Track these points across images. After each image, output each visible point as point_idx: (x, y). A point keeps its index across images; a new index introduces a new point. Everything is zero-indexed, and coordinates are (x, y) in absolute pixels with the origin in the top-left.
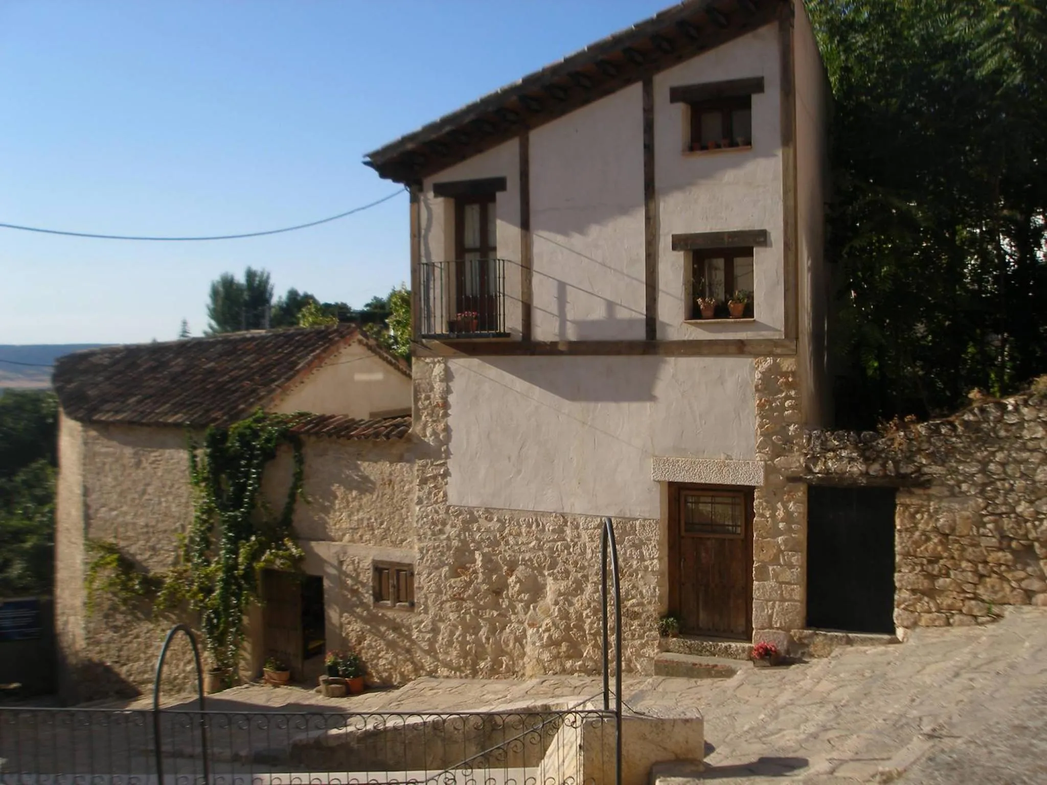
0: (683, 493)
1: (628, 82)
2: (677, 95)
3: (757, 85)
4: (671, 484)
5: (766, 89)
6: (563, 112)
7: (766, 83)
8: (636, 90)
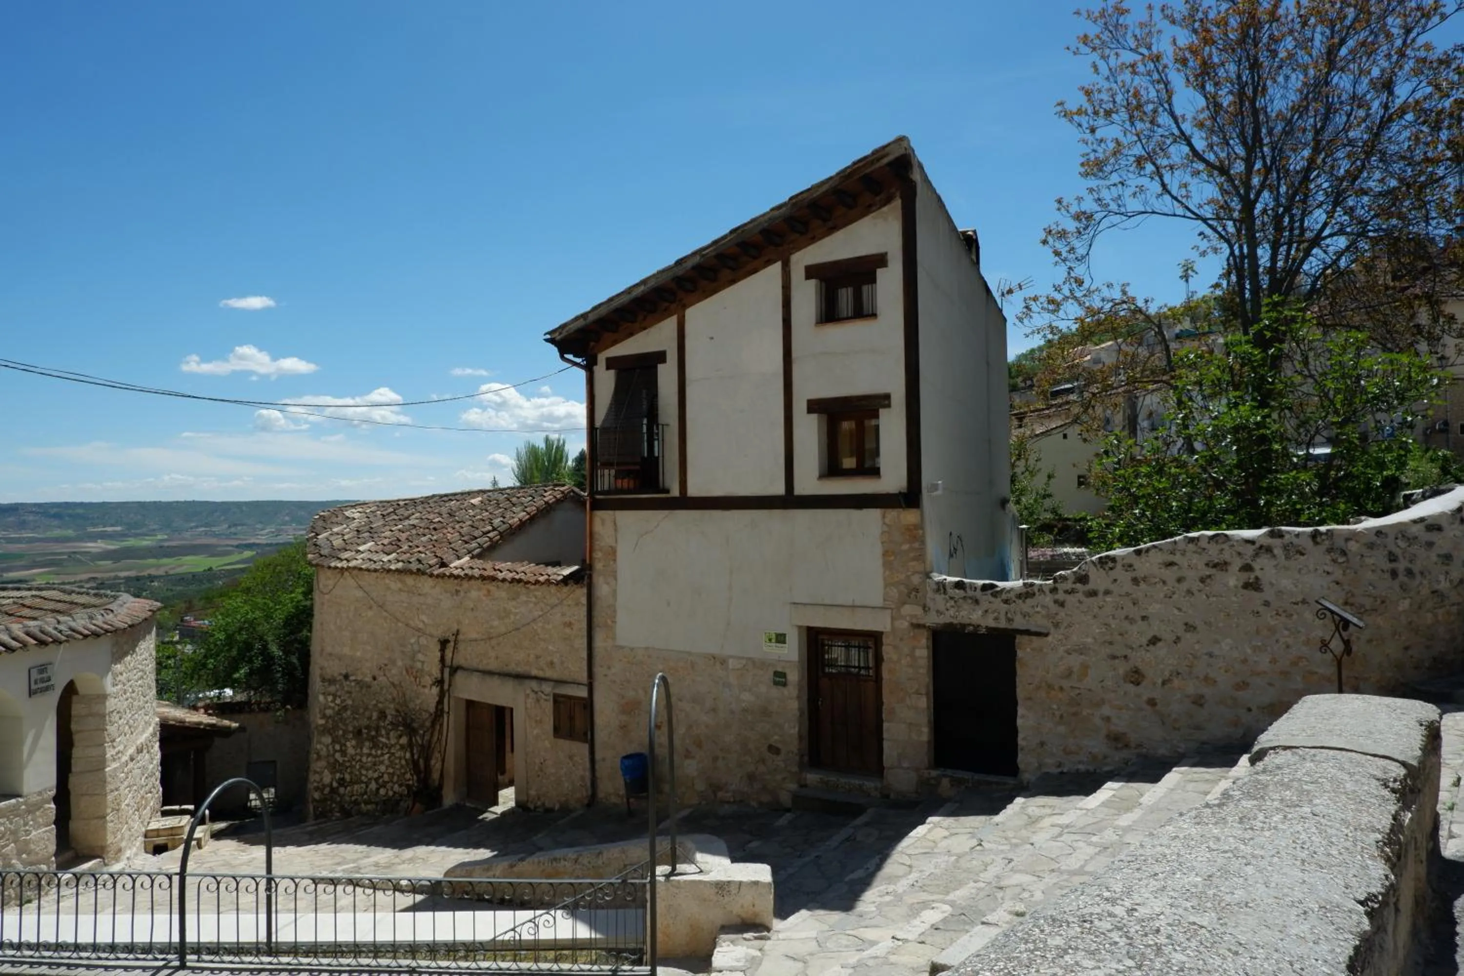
0: (821, 637)
1: (769, 263)
2: (811, 272)
3: (880, 260)
4: (810, 629)
5: (889, 264)
6: (715, 291)
7: (889, 257)
8: (776, 268)
